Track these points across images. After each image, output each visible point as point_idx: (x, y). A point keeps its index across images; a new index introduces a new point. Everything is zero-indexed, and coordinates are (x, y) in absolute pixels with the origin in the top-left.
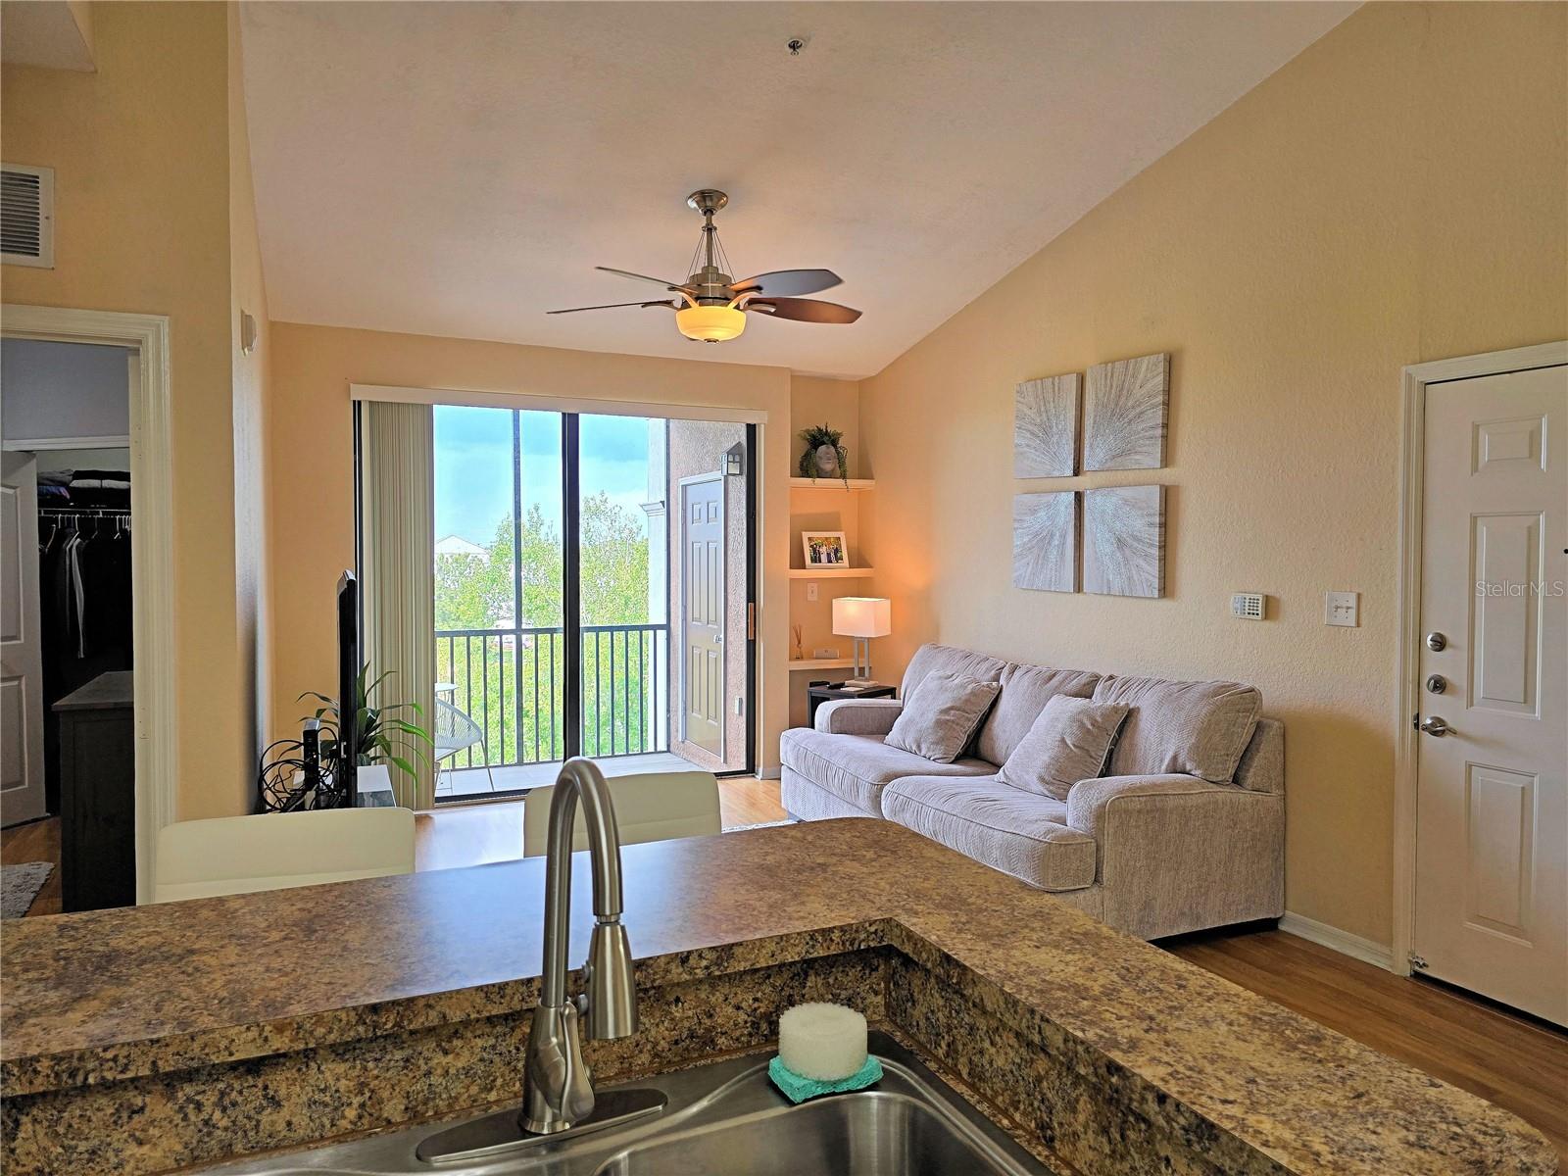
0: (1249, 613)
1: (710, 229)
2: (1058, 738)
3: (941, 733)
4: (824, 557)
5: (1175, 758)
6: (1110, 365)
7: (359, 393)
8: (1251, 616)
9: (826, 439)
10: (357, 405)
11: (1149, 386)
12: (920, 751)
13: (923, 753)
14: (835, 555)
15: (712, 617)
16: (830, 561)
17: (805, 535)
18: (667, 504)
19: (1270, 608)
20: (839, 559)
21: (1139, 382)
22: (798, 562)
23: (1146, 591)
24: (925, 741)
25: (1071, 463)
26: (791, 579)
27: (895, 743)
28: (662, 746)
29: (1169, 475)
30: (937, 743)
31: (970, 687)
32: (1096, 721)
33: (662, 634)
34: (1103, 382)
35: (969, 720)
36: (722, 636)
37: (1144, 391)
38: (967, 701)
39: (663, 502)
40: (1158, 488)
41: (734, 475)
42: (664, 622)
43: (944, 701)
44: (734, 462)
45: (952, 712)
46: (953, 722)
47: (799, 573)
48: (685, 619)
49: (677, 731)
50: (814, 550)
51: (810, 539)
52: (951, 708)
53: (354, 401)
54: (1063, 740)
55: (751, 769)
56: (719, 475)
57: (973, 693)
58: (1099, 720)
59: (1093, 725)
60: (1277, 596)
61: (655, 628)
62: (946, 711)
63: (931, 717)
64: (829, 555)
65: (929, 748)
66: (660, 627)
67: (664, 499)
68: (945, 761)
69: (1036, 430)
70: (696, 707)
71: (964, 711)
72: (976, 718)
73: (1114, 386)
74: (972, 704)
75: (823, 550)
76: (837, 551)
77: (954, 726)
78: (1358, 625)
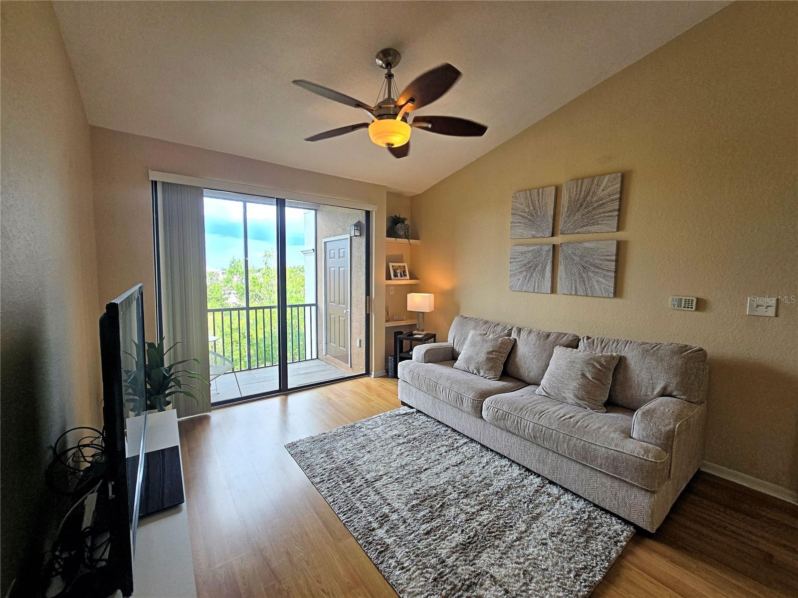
0: (684, 307)
1: (390, 76)
2: (580, 373)
3: (491, 364)
4: (399, 275)
5: (665, 388)
6: (580, 180)
7: (154, 176)
8: (685, 309)
9: (400, 220)
10: (154, 183)
11: (609, 190)
12: (479, 373)
13: (481, 375)
14: (403, 274)
15: (342, 301)
16: (401, 277)
17: (391, 264)
18: (316, 250)
19: (701, 305)
20: (405, 275)
21: (601, 188)
22: (388, 277)
23: (604, 293)
24: (482, 369)
25: (551, 230)
26: (386, 285)
27: (462, 368)
28: (314, 356)
29: (621, 235)
30: (489, 370)
31: (500, 339)
32: (602, 364)
33: (314, 308)
34: (575, 190)
35: (502, 357)
36: (349, 310)
37: (606, 192)
38: (500, 347)
39: (313, 250)
40: (615, 242)
41: (356, 236)
42: (314, 303)
43: (488, 347)
44: (357, 230)
45: (494, 353)
46: (496, 358)
47: (389, 282)
48: (326, 302)
49: (322, 350)
50: (395, 271)
51: (392, 266)
52: (493, 351)
53: (152, 181)
54: (583, 375)
55: (368, 373)
56: (348, 236)
57: (502, 343)
58: (604, 363)
59: (601, 366)
60: (705, 298)
61: (310, 305)
62: (490, 353)
63: (482, 356)
64: (401, 274)
65: (485, 373)
66: (313, 305)
67: (314, 248)
68: (495, 379)
69: (526, 215)
70: (333, 340)
71: (500, 352)
72: (505, 355)
73: (583, 190)
74: (503, 349)
75: (398, 271)
76: (404, 272)
77: (497, 360)
78: (777, 315)
